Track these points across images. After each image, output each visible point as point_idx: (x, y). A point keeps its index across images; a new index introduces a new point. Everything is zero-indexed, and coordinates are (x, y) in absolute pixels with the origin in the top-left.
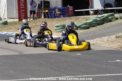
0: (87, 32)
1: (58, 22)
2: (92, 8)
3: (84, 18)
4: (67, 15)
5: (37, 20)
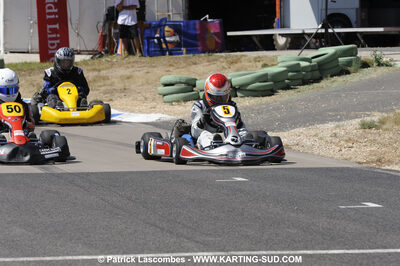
0: (268, 104)
1: (171, 69)
2: (283, 25)
3: (257, 60)
4: (200, 48)
5: (103, 59)
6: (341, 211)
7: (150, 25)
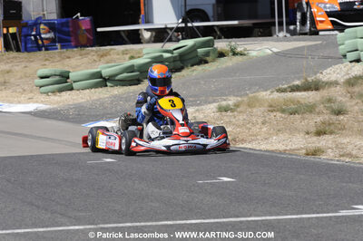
0: (134, 92)
1: (47, 63)
2: (148, 21)
3: (124, 53)
4: (73, 44)
6: (198, 185)
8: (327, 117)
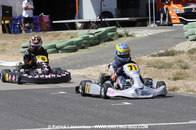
0: (74, 56)
1: (26, 40)
2: (80, 18)
3: (67, 34)
4: (39, 29)
7: (15, 18)
8: (179, 70)
